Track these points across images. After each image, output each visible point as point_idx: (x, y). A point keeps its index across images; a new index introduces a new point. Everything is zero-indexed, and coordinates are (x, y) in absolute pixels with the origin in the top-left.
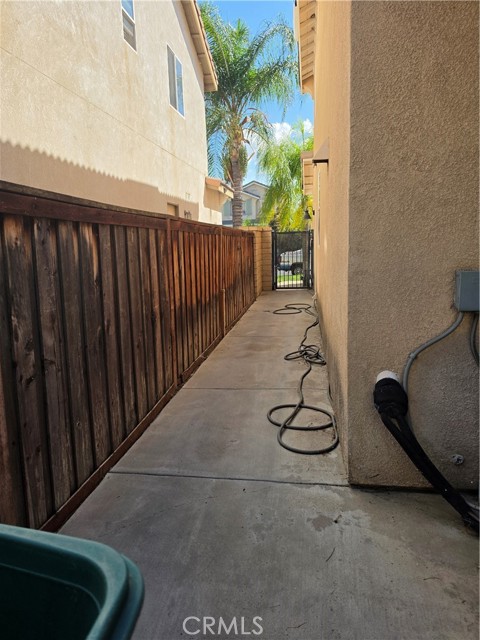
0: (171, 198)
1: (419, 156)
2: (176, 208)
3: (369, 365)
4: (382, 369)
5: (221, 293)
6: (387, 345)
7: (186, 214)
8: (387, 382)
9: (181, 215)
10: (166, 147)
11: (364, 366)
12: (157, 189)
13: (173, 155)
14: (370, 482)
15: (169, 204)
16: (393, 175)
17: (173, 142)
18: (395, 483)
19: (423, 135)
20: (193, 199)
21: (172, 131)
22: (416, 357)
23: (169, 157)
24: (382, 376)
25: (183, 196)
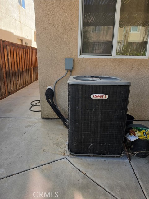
0: (19, 37)
1: (54, 23)
2: (22, 40)
3: (45, 85)
4: (48, 86)
5: (31, 69)
6: (49, 79)
7: (26, 43)
8: (49, 89)
9: (24, 44)
10: (17, 19)
11: (44, 85)
12: (13, 33)
13: (20, 22)
14: (47, 117)
15: (18, 39)
16: (47, 28)
17: (20, 18)
18: (53, 117)
19: (55, 17)
20: (29, 38)
21: (20, 14)
22: (57, 82)
23: (18, 23)
24: (48, 87)
25: (25, 37)
